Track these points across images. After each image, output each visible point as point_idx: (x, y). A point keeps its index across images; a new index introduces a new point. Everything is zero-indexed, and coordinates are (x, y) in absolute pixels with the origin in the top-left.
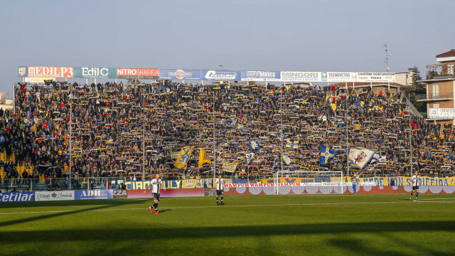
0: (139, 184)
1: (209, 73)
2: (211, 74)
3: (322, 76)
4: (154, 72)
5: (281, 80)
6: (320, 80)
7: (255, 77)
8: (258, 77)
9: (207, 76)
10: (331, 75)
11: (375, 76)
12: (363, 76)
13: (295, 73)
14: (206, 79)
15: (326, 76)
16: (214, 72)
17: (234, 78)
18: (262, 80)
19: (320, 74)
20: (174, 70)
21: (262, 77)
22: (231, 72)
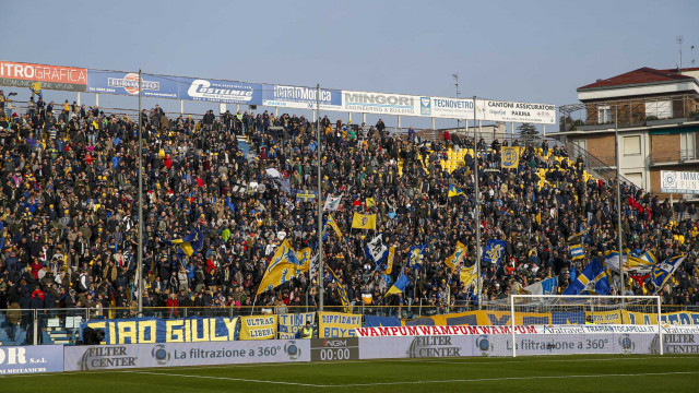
0: (127, 329)
2: (201, 86)
3: (422, 105)
4: (75, 75)
5: (342, 108)
6: (417, 112)
7: (290, 99)
8: (297, 100)
9: (192, 92)
10: (439, 103)
11: (518, 110)
12: (497, 109)
13: (369, 94)
14: (191, 99)
15: (429, 106)
16: (207, 84)
17: (248, 99)
18: (305, 106)
19: (417, 99)
20: (121, 74)
21: (306, 100)
22: (243, 86)
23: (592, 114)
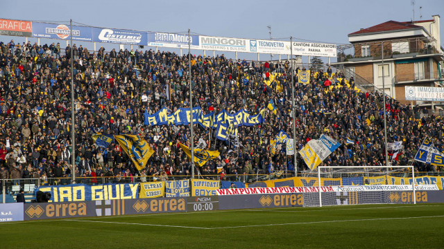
1: (104, 32)
2: (107, 33)
3: (251, 45)
4: (24, 26)
5: (200, 47)
6: (248, 49)
7: (166, 41)
8: (170, 42)
9: (101, 37)
10: (261, 44)
11: (312, 48)
12: (299, 47)
13: (217, 39)
14: (101, 41)
15: (256, 45)
16: (111, 32)
17: (138, 41)
18: (175, 46)
19: (248, 41)
20: (54, 25)
21: (175, 42)
22: (135, 33)
23: (358, 51)
